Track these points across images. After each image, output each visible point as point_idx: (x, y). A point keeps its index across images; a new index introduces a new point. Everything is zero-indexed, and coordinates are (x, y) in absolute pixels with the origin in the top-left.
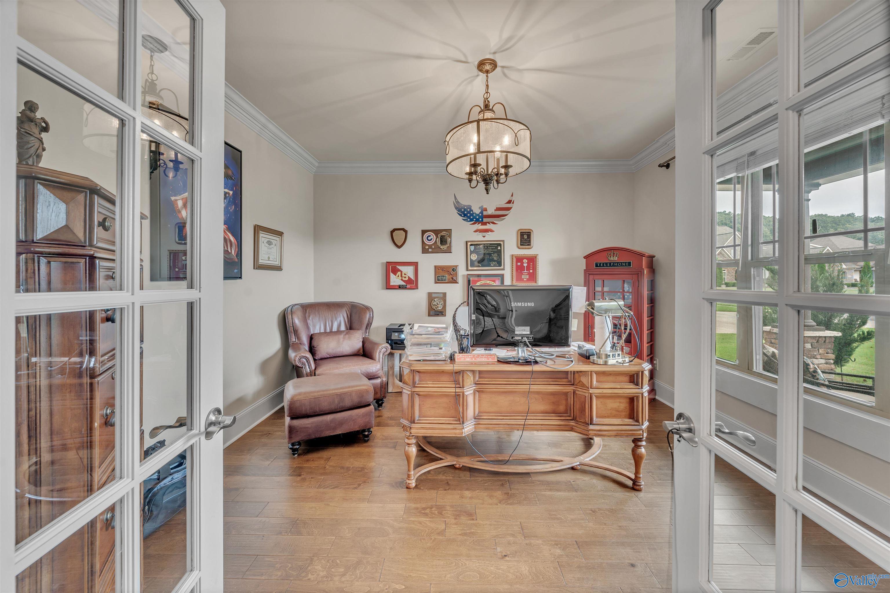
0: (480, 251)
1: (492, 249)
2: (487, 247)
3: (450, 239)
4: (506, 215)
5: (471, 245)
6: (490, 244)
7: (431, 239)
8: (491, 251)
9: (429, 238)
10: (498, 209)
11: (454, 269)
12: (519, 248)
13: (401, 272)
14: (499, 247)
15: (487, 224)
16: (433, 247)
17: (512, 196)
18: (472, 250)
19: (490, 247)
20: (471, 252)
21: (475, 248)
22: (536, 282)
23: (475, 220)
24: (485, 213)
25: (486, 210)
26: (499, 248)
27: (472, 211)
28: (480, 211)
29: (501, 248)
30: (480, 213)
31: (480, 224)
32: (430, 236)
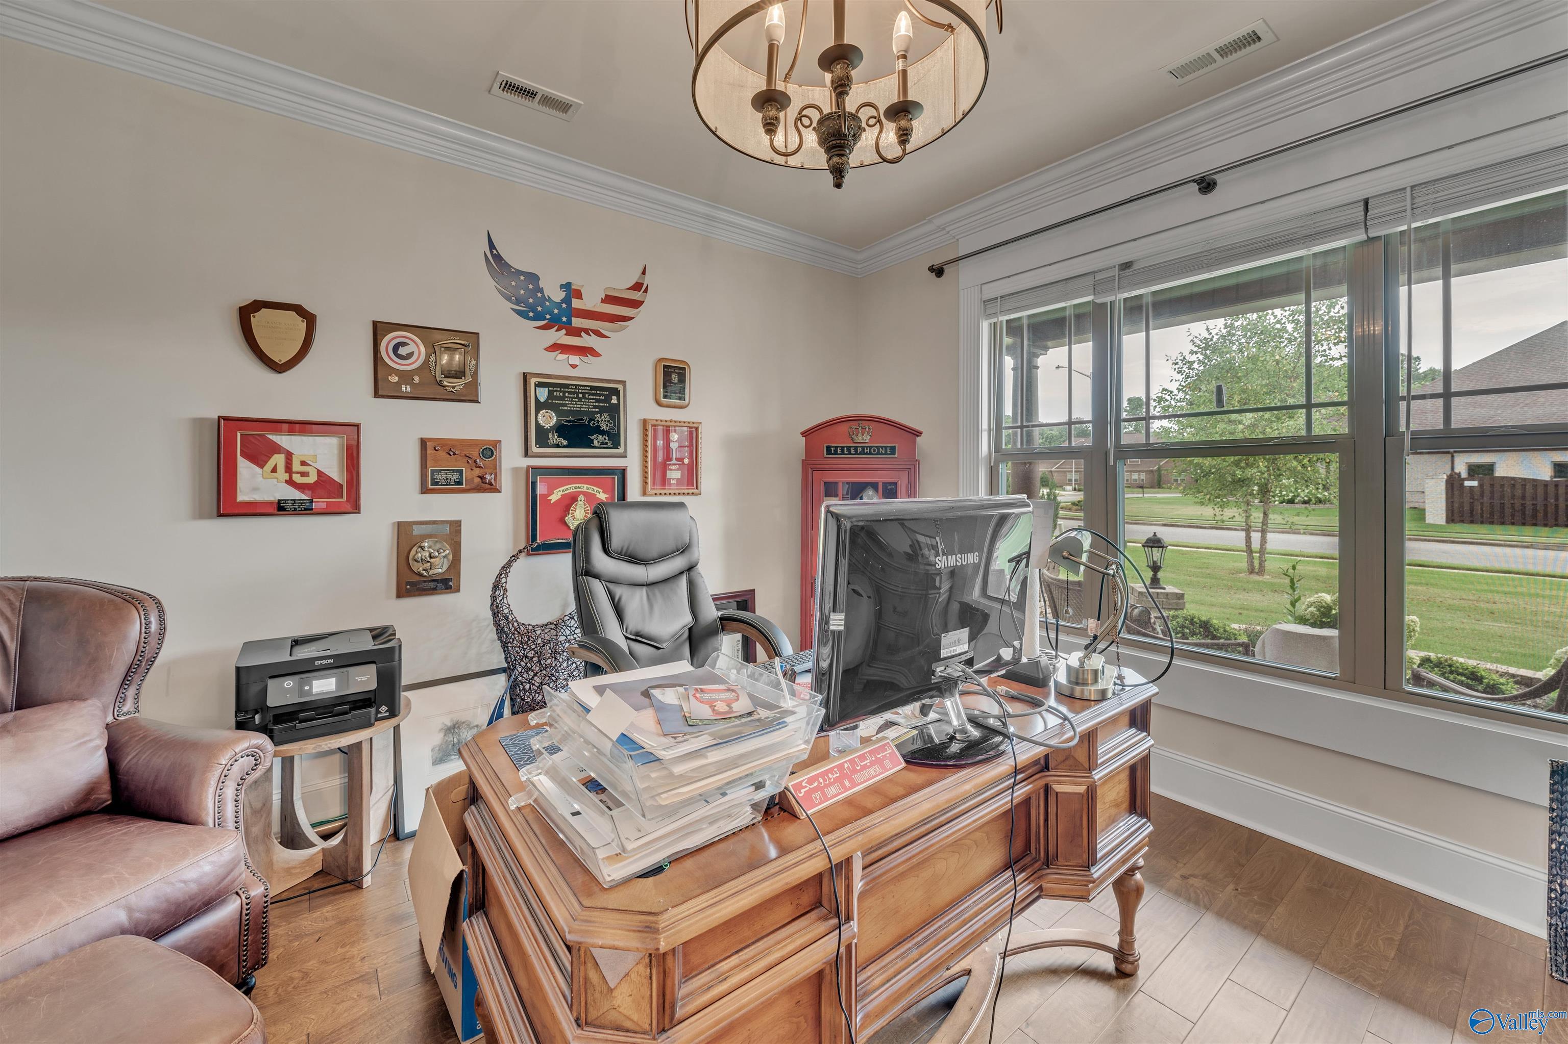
0: (565, 405)
1: (597, 401)
2: (584, 394)
3: (474, 362)
4: (630, 318)
5: (539, 385)
6: (592, 388)
7: (410, 355)
8: (595, 407)
9: (402, 351)
10: (609, 299)
11: (490, 450)
12: (659, 404)
13: (289, 456)
14: (614, 398)
15: (583, 334)
16: (417, 379)
17: (644, 273)
18: (542, 400)
19: (590, 394)
20: (540, 406)
21: (550, 393)
22: (697, 488)
23: (548, 317)
24: (576, 303)
25: (578, 295)
26: (614, 400)
27: (541, 291)
28: (563, 295)
29: (618, 400)
30: (563, 301)
31: (564, 331)
32: (403, 344)
